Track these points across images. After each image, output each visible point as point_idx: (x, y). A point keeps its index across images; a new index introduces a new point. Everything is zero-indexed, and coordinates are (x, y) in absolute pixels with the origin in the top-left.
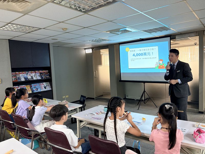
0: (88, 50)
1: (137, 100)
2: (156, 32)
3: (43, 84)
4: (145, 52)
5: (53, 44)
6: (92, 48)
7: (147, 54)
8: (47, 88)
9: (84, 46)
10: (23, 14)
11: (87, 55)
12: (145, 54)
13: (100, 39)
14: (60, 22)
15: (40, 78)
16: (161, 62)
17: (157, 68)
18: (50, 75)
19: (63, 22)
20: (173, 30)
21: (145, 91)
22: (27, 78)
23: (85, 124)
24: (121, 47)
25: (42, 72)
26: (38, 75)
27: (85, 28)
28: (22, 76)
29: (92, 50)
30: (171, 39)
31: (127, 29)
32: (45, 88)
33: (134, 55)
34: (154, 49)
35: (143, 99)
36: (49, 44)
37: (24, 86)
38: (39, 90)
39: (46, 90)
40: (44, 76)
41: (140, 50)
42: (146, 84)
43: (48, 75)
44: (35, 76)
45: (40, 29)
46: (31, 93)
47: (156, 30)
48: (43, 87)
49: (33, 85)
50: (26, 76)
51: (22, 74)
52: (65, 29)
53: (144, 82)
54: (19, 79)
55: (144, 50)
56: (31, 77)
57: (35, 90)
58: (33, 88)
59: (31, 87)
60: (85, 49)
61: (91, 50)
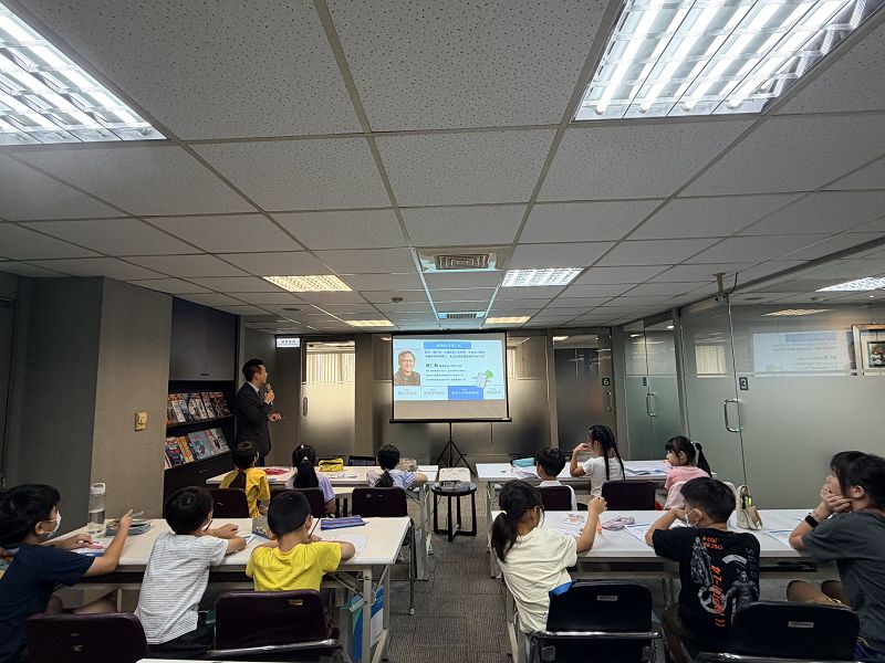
0: (287, 339)
3: (212, 434)
6: (301, 336)
8: (221, 447)
11: (281, 352)
21: (452, 442)
22: (189, 414)
26: (207, 404)
32: (217, 445)
36: (237, 318)
38: (206, 451)
39: (220, 451)
40: (218, 409)
44: (202, 409)
46: (192, 460)
48: (213, 443)
49: (192, 437)
53: (450, 421)
56: (195, 410)
57: (199, 452)
58: (193, 445)
59: (188, 442)
61: (298, 340)
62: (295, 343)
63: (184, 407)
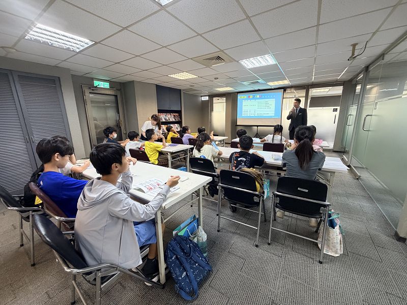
0: (205, 97)
11: (203, 102)
19: (223, 73)
21: (258, 134)
22: (166, 119)
25: (174, 115)
36: (180, 90)
40: (176, 118)
43: (179, 117)
53: (258, 126)
56: (169, 118)
60: (201, 96)
61: (208, 97)
62: (207, 98)
63: (165, 117)
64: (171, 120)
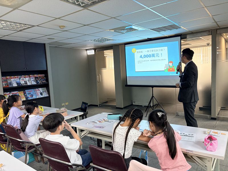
0: (90, 51)
1: (145, 106)
2: (165, 31)
3: (39, 90)
4: (153, 53)
5: (49, 44)
6: (95, 49)
7: (156, 56)
8: (43, 95)
9: (86, 46)
10: (12, 9)
11: (89, 57)
12: (153, 55)
13: (103, 38)
14: (56, 19)
15: (35, 83)
16: (171, 64)
17: (167, 71)
18: (47, 80)
19: (59, 18)
20: (183, 29)
21: (154, 97)
22: (20, 83)
23: (86, 133)
24: (127, 47)
25: (37, 76)
26: (33, 79)
27: (85, 25)
28: (14, 81)
29: (95, 51)
30: (181, 39)
31: (133, 27)
32: (41, 94)
33: (141, 57)
34: (163, 50)
35: (152, 105)
36: (44, 44)
37: (16, 92)
38: (34, 96)
39: (42, 96)
40: (39, 81)
41: (148, 51)
42: (154, 88)
43: (44, 79)
44: (29, 81)
45: (33, 26)
46: (25, 100)
47: (164, 29)
48: (39, 93)
49: (27, 91)
50: (18, 81)
51: (13, 78)
52: (62, 26)
53: (153, 87)
54: (10, 84)
55: (152, 51)
56: (25, 81)
57: (29, 97)
58: (27, 94)
59: (25, 93)
60: (86, 50)
61: (93, 51)
64: (29, 84)
